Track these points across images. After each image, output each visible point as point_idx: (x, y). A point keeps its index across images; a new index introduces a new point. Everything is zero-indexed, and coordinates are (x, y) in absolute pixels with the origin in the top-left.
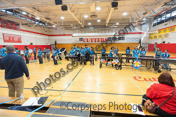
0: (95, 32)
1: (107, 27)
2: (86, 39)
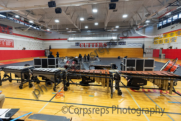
0: (93, 36)
1: (106, 31)
2: (83, 44)
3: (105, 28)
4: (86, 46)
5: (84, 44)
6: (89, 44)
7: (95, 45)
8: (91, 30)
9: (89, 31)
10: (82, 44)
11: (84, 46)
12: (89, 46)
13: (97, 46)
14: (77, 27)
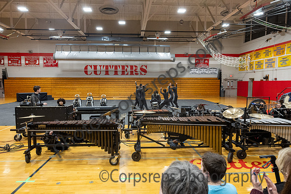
0: (114, 49)
1: (144, 39)
2: (91, 66)
3: (142, 34)
4: (98, 73)
5: (95, 67)
6: (107, 67)
7: (120, 69)
8: (111, 35)
9: (106, 39)
10: (89, 67)
11: (95, 73)
12: (107, 73)
13: (126, 73)
14: (76, 28)
